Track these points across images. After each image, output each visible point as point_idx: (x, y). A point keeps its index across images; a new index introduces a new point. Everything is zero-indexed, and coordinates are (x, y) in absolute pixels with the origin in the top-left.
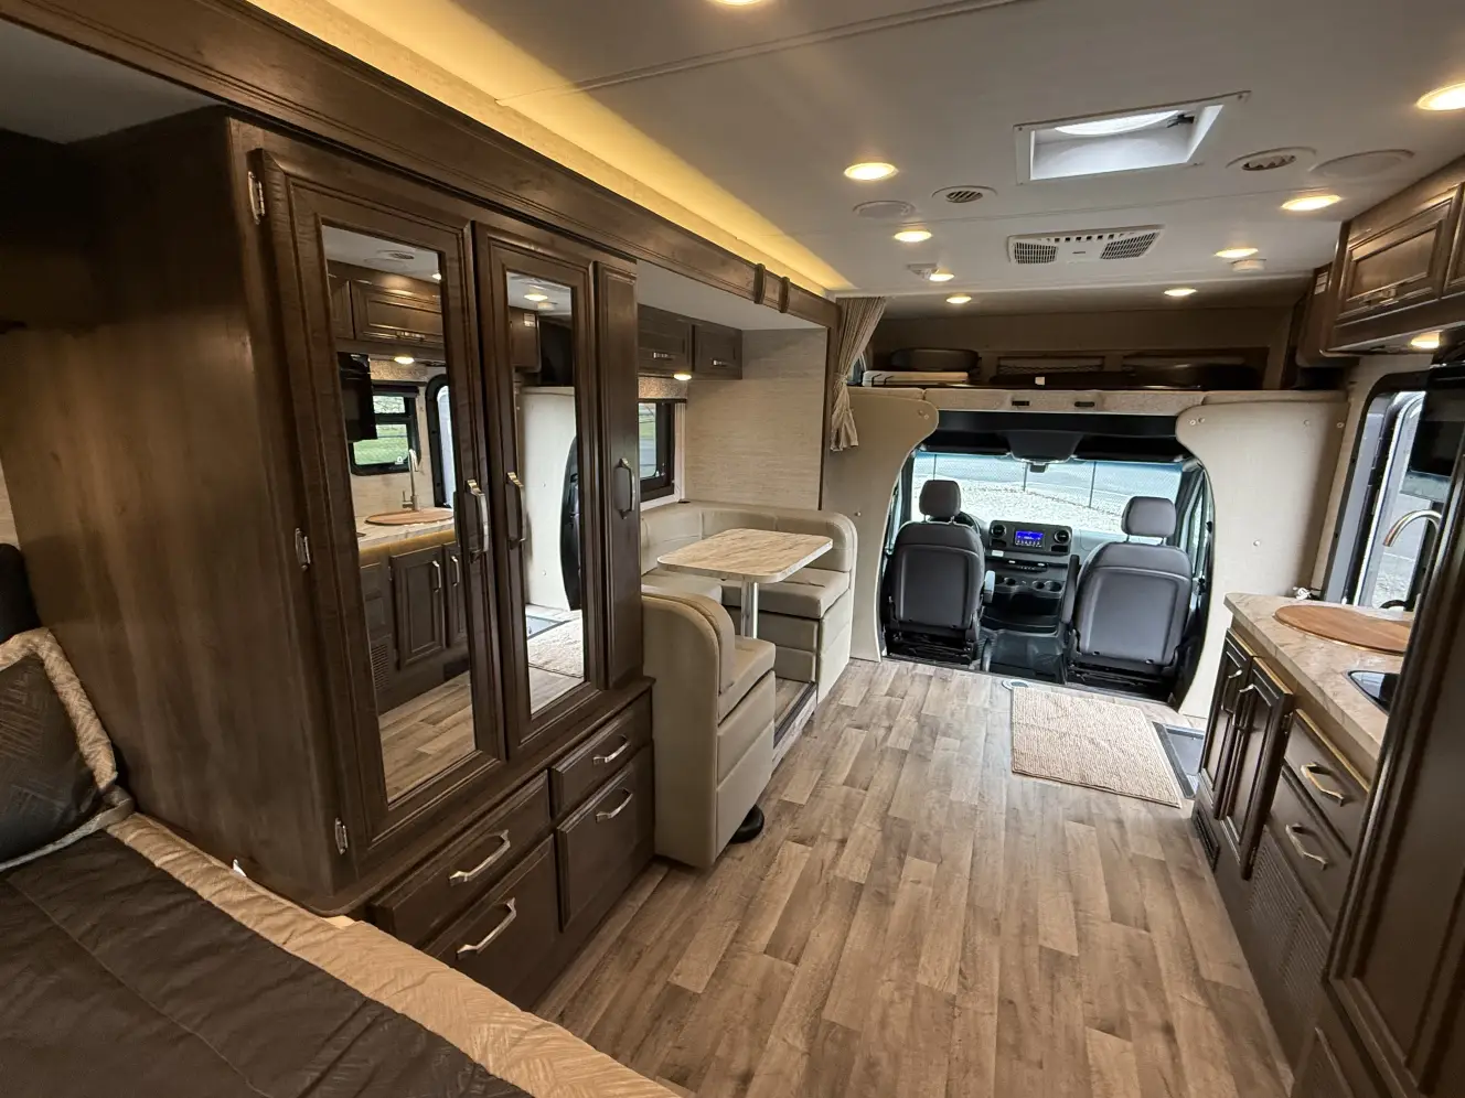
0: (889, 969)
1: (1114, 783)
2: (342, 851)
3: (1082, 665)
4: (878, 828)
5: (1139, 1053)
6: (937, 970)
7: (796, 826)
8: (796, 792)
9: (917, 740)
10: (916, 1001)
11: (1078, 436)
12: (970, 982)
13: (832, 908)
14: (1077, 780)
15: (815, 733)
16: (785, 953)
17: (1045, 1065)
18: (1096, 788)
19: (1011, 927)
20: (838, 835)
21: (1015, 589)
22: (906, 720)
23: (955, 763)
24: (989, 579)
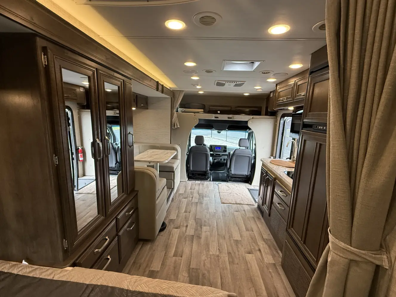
0: (203, 253)
1: (242, 202)
2: (65, 248)
3: (232, 177)
4: (194, 221)
5: (255, 256)
6: (214, 250)
7: (175, 224)
8: (173, 216)
9: (199, 199)
10: (211, 258)
11: (228, 125)
12: (221, 251)
13: (187, 242)
14: (235, 203)
15: (175, 201)
16: (178, 256)
17: (239, 264)
18: (239, 204)
19: (227, 237)
20: (185, 225)
21: (216, 161)
22: (196, 195)
23: (209, 203)
24: (211, 159)
